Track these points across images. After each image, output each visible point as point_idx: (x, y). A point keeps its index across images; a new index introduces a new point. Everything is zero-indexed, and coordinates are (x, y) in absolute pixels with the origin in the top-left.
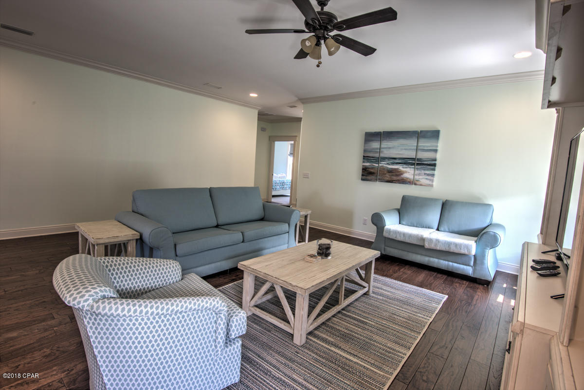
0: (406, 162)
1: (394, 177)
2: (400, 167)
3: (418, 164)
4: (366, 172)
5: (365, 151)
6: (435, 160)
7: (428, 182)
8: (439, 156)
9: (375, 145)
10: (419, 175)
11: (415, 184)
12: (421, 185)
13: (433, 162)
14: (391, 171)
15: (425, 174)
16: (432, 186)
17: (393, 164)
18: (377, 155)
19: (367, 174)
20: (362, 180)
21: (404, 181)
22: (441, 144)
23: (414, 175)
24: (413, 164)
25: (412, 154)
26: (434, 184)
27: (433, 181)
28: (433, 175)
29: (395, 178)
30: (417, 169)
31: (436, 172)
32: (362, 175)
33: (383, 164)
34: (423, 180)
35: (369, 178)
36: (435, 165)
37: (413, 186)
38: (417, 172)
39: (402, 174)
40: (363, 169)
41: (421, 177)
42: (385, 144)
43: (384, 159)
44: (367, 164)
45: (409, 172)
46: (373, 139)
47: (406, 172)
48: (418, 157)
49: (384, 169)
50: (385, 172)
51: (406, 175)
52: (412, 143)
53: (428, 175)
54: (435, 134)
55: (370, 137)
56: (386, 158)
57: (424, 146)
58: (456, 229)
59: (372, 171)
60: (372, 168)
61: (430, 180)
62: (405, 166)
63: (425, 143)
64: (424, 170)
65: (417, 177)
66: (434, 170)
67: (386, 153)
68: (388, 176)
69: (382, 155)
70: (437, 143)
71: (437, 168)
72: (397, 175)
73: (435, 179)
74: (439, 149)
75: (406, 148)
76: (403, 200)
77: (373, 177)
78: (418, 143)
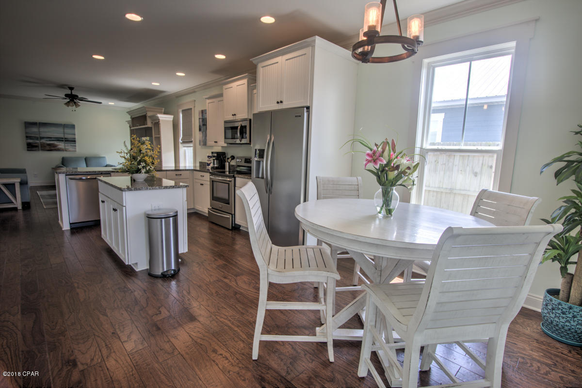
0: (59, 139)
1: (52, 148)
2: (56, 143)
3: (65, 141)
5: (26, 133)
6: (75, 139)
7: (73, 149)
8: (76, 137)
9: (35, 130)
10: (68, 146)
11: (66, 151)
12: (69, 151)
14: (49, 145)
15: (71, 146)
16: (75, 151)
17: (50, 141)
18: (37, 136)
19: (31, 147)
20: (28, 150)
21: (59, 150)
22: (77, 131)
23: (65, 146)
24: (63, 141)
25: (61, 136)
26: (77, 150)
27: (76, 149)
28: (75, 146)
29: (53, 148)
30: (66, 143)
31: (77, 144)
32: (28, 148)
33: (43, 141)
34: (71, 148)
35: (33, 149)
36: (75, 141)
37: (65, 152)
38: (66, 145)
39: (56, 146)
40: (27, 144)
42: (42, 129)
43: (43, 138)
44: (30, 141)
45: (61, 145)
46: (32, 126)
47: (59, 145)
48: (66, 137)
49: (44, 144)
50: (46, 145)
51: (60, 147)
52: (61, 130)
54: (72, 127)
55: (28, 125)
56: (45, 137)
59: (35, 145)
60: (35, 143)
62: (58, 142)
63: (67, 131)
64: (70, 144)
65: (67, 147)
66: (75, 143)
67: (43, 135)
68: (48, 148)
69: (41, 136)
70: (75, 131)
71: (77, 142)
72: (54, 147)
73: (77, 148)
74: (76, 133)
75: (57, 133)
76: (63, 159)
77: (37, 148)
78: (64, 130)
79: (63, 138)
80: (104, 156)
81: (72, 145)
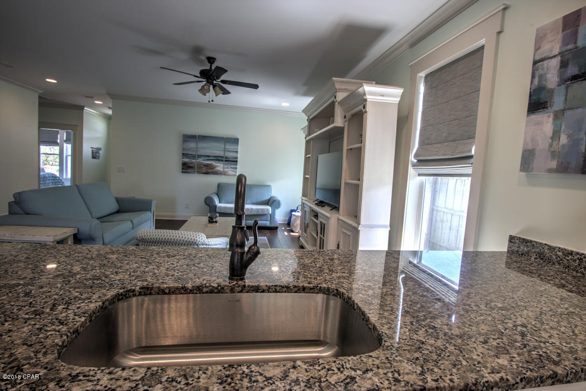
0: (218, 159)
1: (208, 170)
2: (214, 163)
3: (226, 161)
4: (185, 166)
5: (183, 149)
6: (237, 158)
7: (233, 173)
8: (239, 155)
9: (192, 145)
10: (227, 168)
11: (225, 175)
12: (229, 175)
13: (236, 160)
14: (207, 166)
15: (231, 168)
16: (236, 175)
17: (208, 160)
18: (194, 153)
19: (186, 168)
20: (183, 172)
21: (216, 173)
22: (240, 147)
23: (224, 168)
24: (222, 161)
25: (221, 153)
28: (236, 168)
29: (210, 171)
30: (226, 164)
31: (238, 167)
32: (182, 169)
33: (200, 160)
35: (189, 171)
36: (237, 161)
37: (223, 176)
38: (225, 166)
39: (215, 168)
40: (183, 164)
41: (228, 170)
42: (201, 145)
43: (200, 156)
44: (186, 160)
45: (220, 166)
46: (191, 140)
47: (218, 166)
48: (226, 156)
49: (201, 164)
50: (202, 166)
52: (221, 146)
53: (233, 168)
54: (235, 141)
55: (187, 138)
56: (202, 156)
57: (229, 149)
58: (255, 202)
59: (191, 165)
60: (191, 163)
61: (235, 172)
62: (217, 162)
63: (230, 147)
64: (231, 165)
65: (225, 170)
66: (237, 165)
67: (201, 152)
68: (204, 170)
69: (199, 154)
70: (238, 146)
71: (239, 163)
73: (238, 170)
74: (239, 150)
75: (216, 149)
76: (219, 186)
77: (192, 170)
78: (225, 146)
79: (222, 157)
80: (269, 184)
81: (232, 166)
